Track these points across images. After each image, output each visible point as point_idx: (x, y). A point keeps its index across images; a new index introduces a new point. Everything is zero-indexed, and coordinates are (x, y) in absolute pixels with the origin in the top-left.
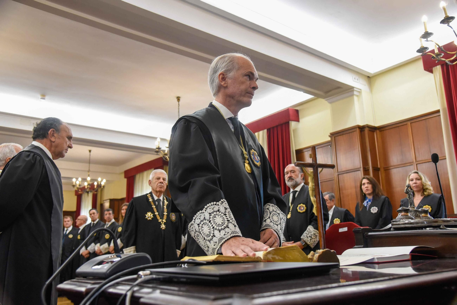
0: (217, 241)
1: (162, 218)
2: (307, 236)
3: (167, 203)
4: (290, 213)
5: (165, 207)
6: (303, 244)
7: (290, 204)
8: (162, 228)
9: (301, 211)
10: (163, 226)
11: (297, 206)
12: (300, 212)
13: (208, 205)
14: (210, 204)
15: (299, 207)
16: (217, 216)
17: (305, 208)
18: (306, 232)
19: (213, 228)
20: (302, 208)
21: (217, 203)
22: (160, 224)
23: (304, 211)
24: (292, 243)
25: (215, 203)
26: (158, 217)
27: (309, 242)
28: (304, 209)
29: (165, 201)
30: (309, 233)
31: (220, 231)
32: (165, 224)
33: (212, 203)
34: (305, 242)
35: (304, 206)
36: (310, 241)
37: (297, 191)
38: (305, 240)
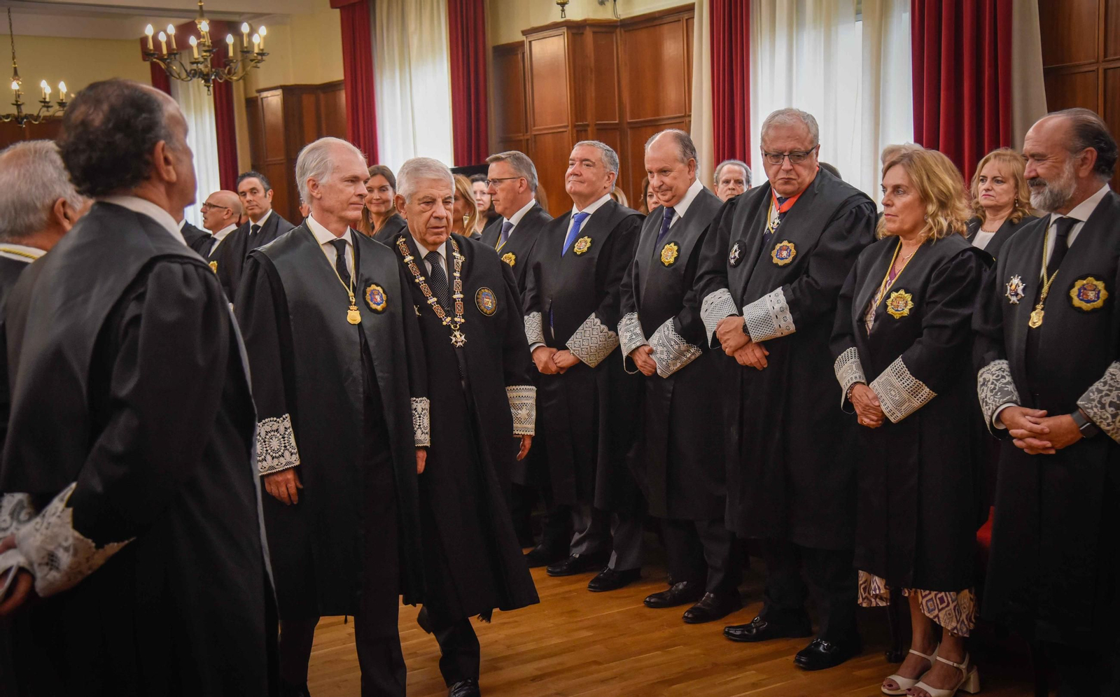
0: (267, 467)
1: (451, 313)
2: (1100, 402)
3: (463, 258)
4: (1039, 307)
5: (457, 274)
6: (1081, 429)
7: (1043, 271)
8: (456, 342)
9: (1086, 306)
10: (459, 338)
11: (1072, 286)
12: (1079, 309)
13: (267, 420)
14: (269, 419)
15: (1079, 290)
16: (274, 438)
17: (1103, 294)
18: (1098, 385)
19: (267, 451)
20: (1091, 295)
21: (278, 420)
22: (448, 331)
23: (1099, 303)
24: (1041, 417)
25: (275, 419)
26: (440, 312)
27: (1108, 425)
28: (1098, 298)
29: (456, 254)
30: (1111, 391)
31: (273, 459)
32: (463, 329)
33: (272, 419)
34: (1089, 419)
35: (1100, 285)
36: (1110, 420)
37: (1077, 221)
38: (1092, 415)
